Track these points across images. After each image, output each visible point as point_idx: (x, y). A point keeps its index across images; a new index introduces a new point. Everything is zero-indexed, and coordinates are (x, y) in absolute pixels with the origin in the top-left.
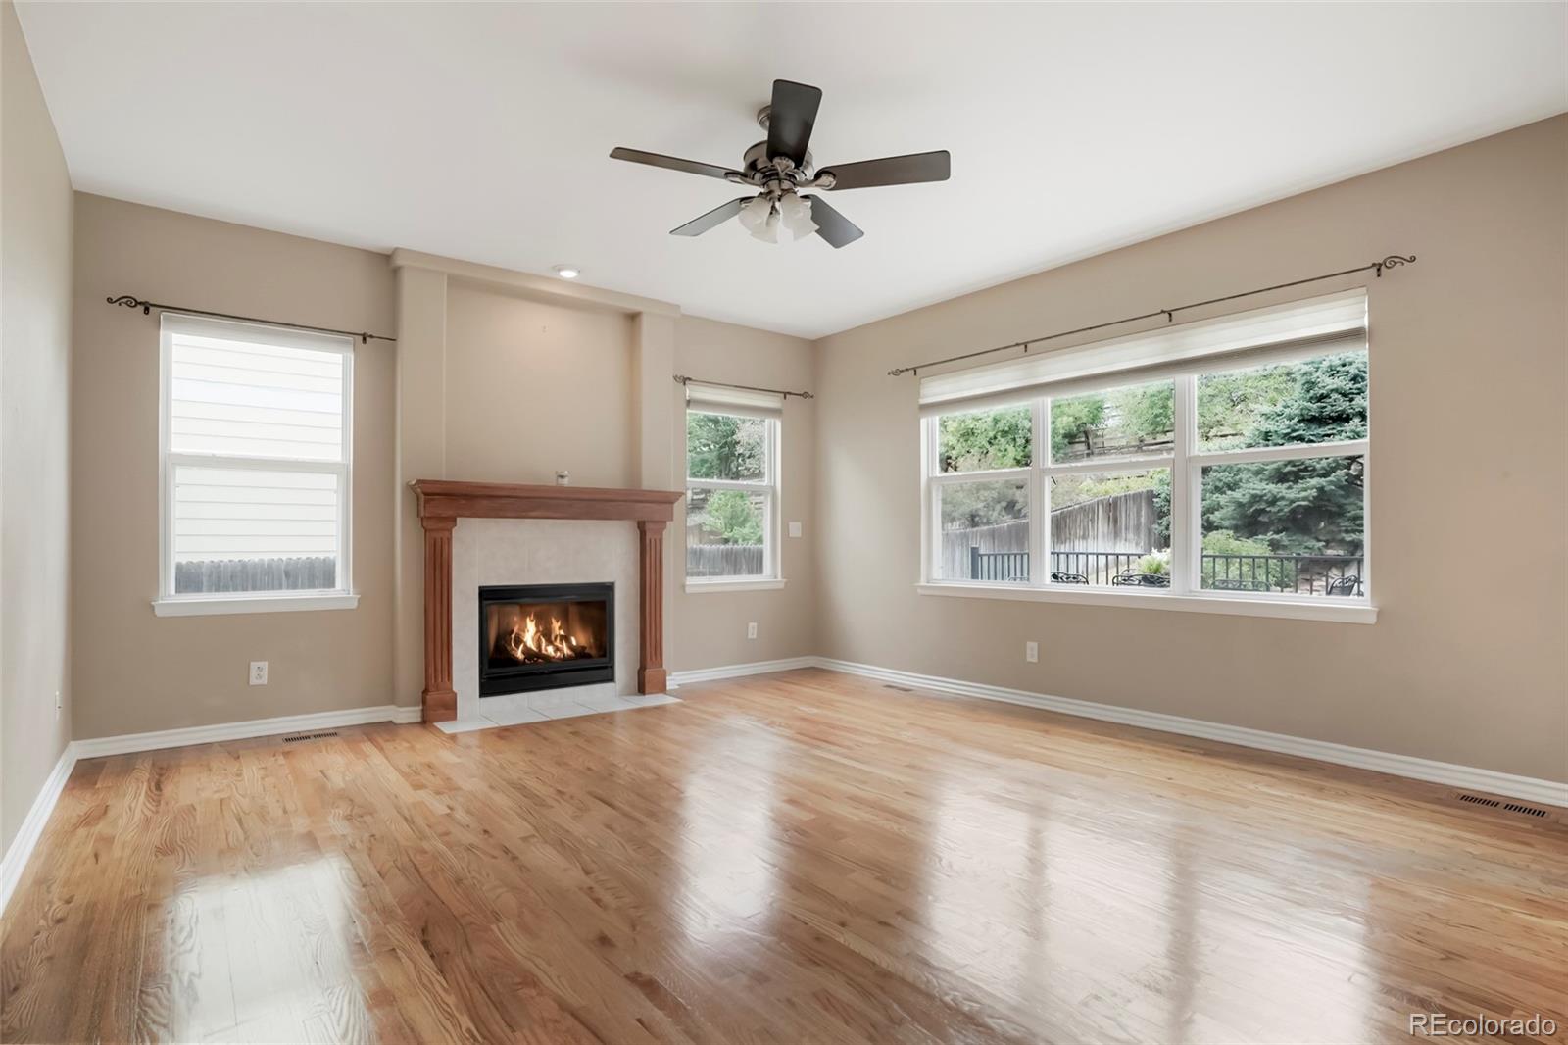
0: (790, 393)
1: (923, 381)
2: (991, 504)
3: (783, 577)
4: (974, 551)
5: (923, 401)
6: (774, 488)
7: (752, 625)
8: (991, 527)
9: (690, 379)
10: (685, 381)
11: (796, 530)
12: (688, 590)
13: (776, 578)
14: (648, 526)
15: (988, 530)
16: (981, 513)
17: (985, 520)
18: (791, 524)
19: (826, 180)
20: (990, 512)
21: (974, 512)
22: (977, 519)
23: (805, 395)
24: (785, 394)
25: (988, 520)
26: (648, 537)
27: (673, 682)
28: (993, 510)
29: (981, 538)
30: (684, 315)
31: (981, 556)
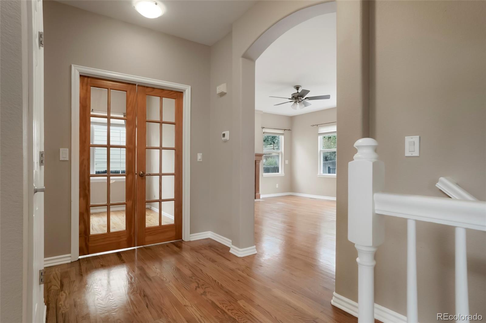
0: (286, 130)
1: (319, 128)
2: (332, 154)
3: (284, 173)
4: (329, 167)
5: (319, 132)
6: (282, 152)
7: (277, 185)
8: (332, 161)
9: (264, 128)
10: (263, 128)
11: (287, 162)
12: (264, 176)
13: (282, 173)
14: (257, 161)
15: (332, 162)
16: (329, 156)
17: (330, 159)
18: (286, 161)
19: (307, 99)
20: (332, 156)
21: (326, 156)
22: (327, 158)
23: (289, 130)
24: (285, 130)
25: (331, 158)
26: (257, 164)
27: (261, 197)
28: (333, 155)
29: (329, 164)
30: (263, 113)
31: (331, 169)
